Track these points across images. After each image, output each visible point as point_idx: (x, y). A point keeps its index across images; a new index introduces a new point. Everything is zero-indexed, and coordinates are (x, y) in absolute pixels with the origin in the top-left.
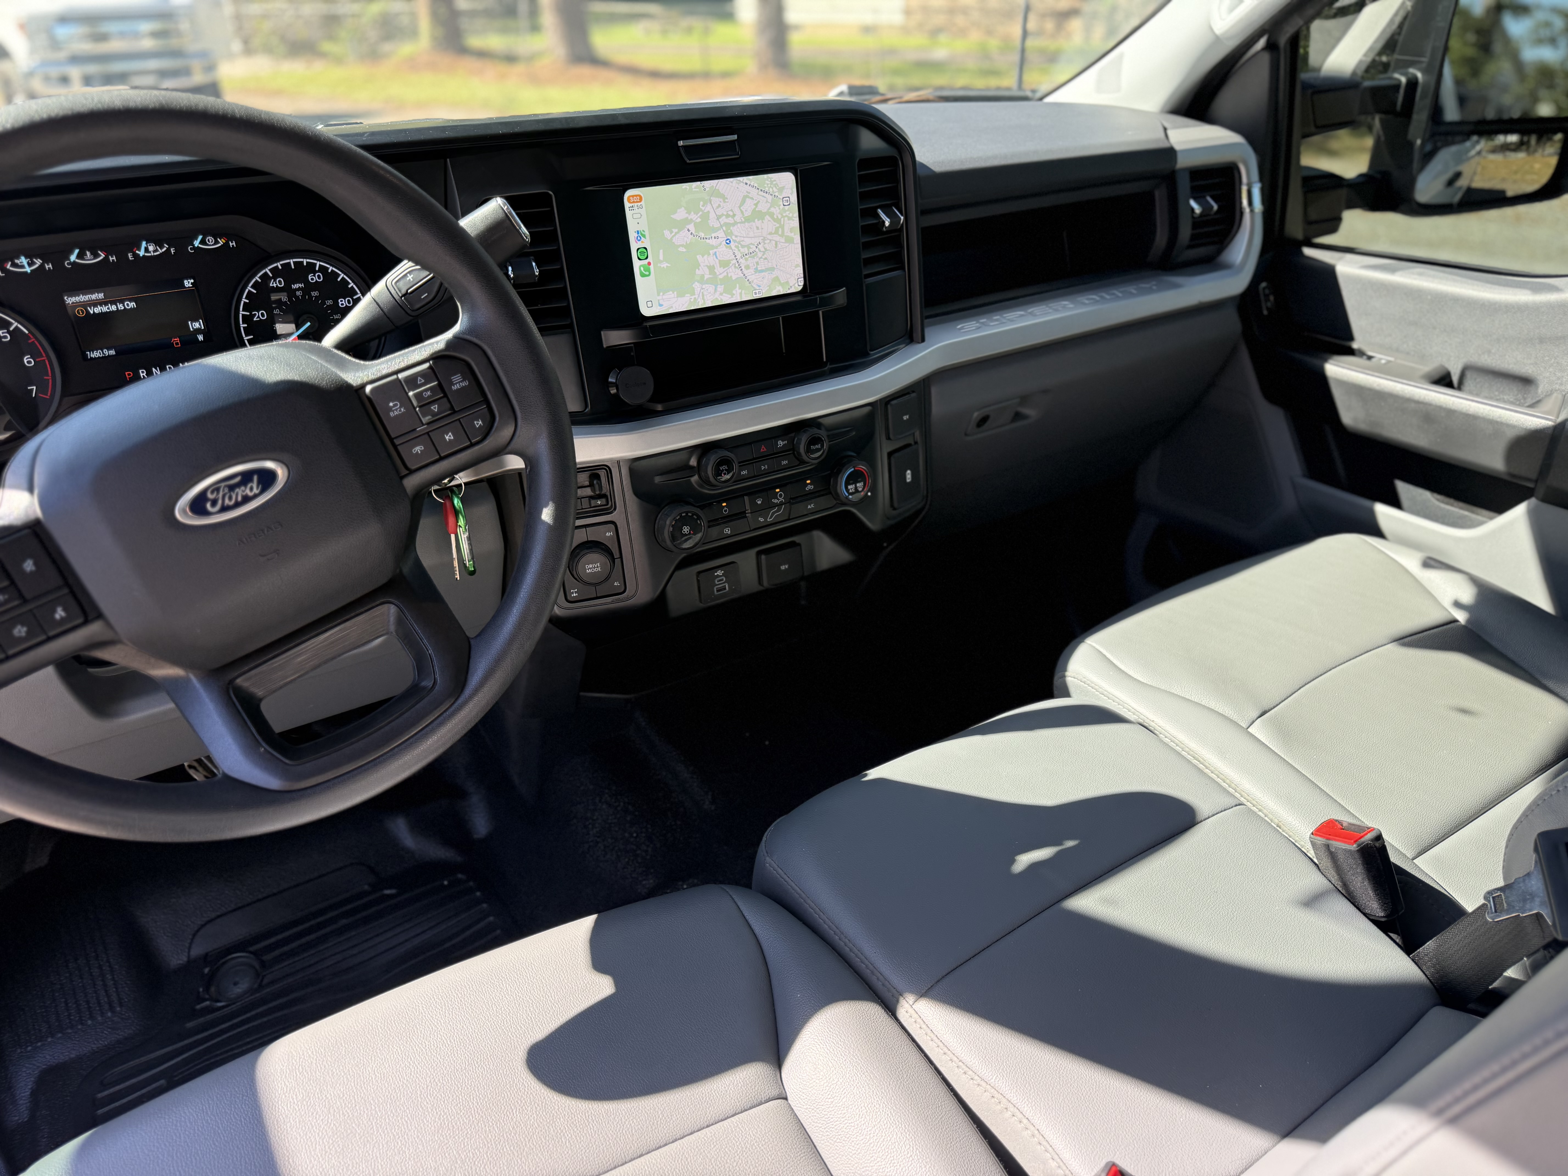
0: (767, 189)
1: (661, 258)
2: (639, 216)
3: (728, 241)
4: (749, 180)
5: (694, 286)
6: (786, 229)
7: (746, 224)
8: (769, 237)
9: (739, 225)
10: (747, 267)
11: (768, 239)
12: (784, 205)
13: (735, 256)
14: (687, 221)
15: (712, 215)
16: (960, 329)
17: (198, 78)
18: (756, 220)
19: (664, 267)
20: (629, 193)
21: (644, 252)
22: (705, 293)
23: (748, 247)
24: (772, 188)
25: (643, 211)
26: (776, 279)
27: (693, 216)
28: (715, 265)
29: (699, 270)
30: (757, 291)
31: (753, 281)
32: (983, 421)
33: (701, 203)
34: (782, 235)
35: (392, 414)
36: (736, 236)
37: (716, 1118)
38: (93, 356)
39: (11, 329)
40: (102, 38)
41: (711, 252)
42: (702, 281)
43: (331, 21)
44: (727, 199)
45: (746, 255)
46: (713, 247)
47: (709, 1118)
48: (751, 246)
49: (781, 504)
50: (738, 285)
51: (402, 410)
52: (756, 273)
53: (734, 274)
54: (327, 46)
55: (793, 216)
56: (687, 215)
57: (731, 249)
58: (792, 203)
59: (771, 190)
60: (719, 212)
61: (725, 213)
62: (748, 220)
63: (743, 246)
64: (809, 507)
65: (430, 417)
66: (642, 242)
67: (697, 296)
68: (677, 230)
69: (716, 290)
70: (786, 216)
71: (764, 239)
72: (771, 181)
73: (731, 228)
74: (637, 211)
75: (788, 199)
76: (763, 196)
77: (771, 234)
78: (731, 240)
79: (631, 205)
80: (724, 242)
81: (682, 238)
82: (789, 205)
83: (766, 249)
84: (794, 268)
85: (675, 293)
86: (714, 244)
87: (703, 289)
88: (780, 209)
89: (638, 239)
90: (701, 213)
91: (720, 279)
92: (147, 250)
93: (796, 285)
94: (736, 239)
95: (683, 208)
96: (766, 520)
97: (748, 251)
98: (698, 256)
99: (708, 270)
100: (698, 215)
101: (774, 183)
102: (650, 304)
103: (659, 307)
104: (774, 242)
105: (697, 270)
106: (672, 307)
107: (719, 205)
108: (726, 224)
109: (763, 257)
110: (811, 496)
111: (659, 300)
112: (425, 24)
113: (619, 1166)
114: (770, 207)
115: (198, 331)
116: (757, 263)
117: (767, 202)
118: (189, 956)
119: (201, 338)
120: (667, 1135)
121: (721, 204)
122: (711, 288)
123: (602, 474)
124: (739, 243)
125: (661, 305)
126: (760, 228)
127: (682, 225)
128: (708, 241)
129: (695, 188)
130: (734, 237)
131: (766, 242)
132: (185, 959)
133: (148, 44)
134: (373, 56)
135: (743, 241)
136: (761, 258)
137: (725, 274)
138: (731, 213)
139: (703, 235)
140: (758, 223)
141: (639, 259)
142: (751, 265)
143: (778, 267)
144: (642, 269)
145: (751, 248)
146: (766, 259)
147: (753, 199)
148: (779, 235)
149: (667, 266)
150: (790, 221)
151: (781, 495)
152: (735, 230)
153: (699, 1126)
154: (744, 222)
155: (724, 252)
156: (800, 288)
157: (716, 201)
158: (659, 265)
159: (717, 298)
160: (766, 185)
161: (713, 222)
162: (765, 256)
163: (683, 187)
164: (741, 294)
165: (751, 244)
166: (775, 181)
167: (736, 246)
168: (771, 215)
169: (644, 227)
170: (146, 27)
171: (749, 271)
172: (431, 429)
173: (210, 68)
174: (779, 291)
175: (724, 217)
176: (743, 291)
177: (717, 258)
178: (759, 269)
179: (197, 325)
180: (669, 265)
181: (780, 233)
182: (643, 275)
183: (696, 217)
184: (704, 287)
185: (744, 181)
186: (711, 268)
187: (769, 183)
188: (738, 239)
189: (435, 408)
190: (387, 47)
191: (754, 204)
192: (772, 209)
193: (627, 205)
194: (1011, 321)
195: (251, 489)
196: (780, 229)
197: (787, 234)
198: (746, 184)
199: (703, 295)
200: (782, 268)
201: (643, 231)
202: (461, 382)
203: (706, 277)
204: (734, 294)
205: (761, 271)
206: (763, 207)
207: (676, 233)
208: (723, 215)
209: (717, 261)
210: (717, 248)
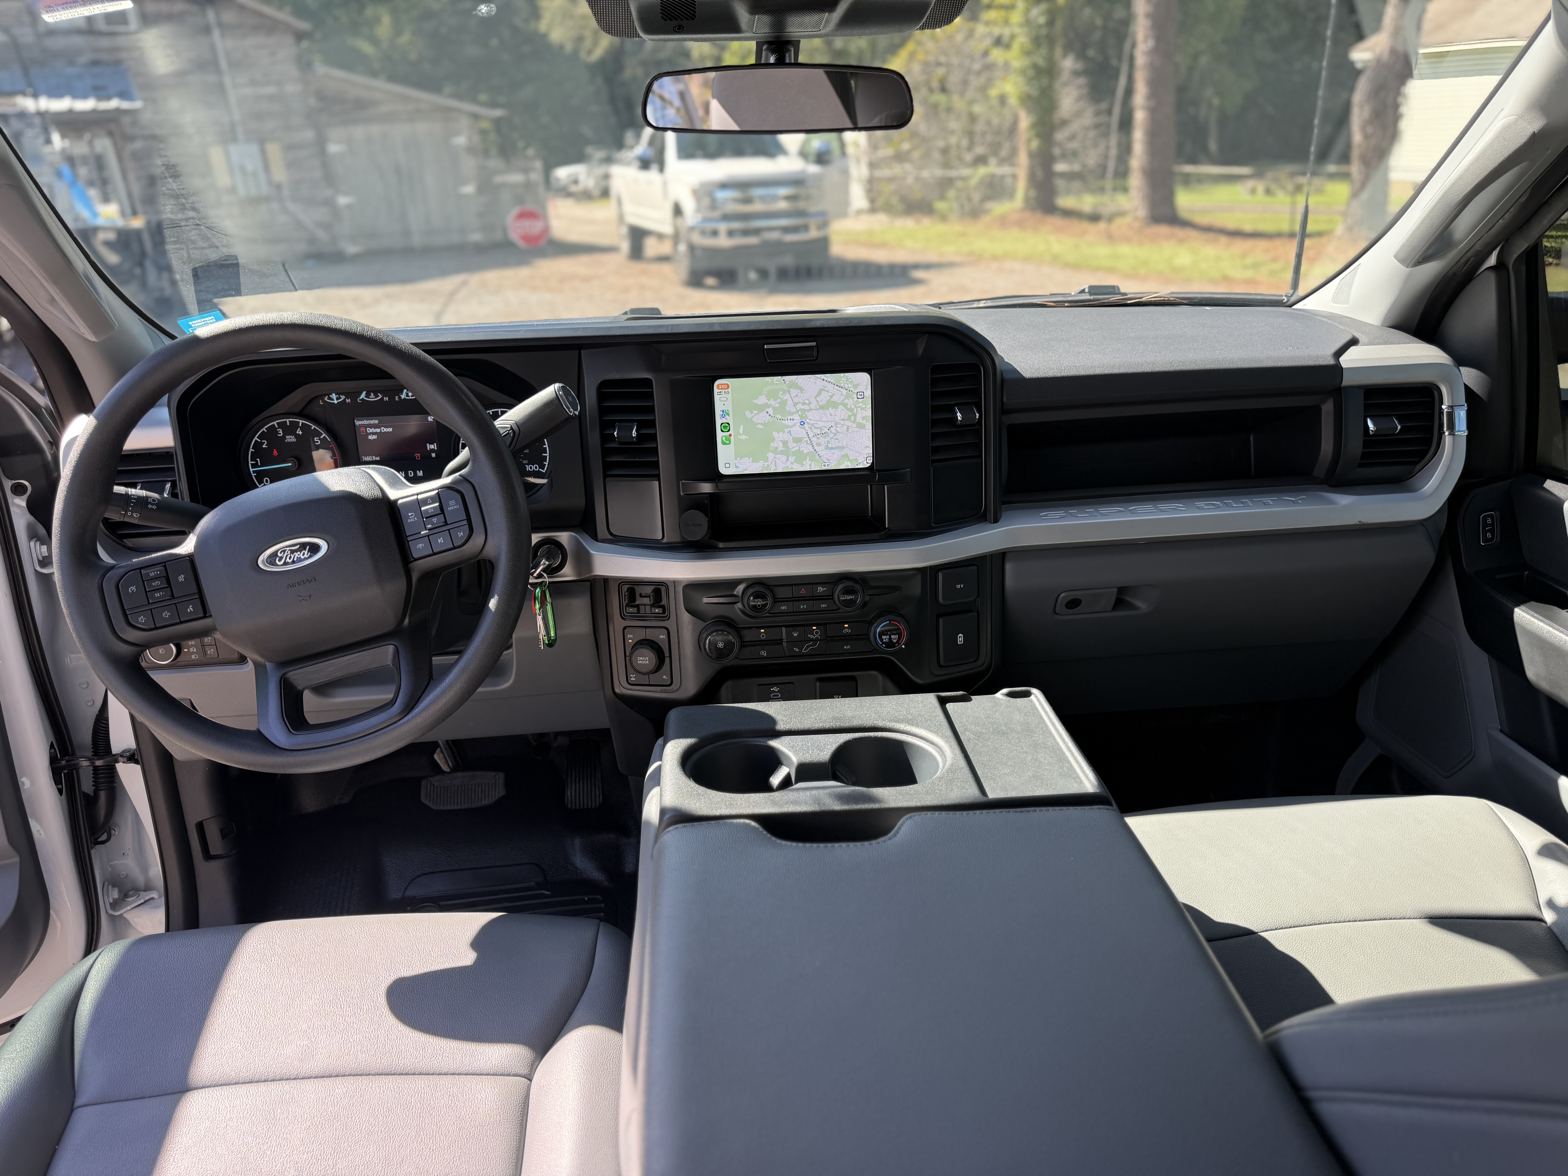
0: (843, 384)
1: (741, 431)
2: (725, 399)
3: (802, 423)
4: (827, 377)
5: (768, 455)
6: (859, 417)
7: (821, 410)
8: (842, 422)
9: (814, 411)
10: (819, 444)
11: (840, 424)
12: (858, 398)
13: (808, 435)
14: (767, 405)
15: (790, 402)
16: (1042, 516)
17: (813, 233)
18: (830, 408)
19: (742, 439)
20: (718, 382)
21: (726, 427)
22: (778, 461)
23: (821, 429)
24: (848, 384)
25: (729, 396)
26: (846, 456)
27: (772, 402)
28: (789, 441)
29: (774, 443)
30: (826, 464)
31: (822, 456)
32: (1073, 604)
33: (781, 393)
34: (854, 422)
35: (409, 521)
36: (810, 420)
37: (474, 1071)
38: (366, 459)
39: (321, 437)
40: (748, 201)
41: (786, 430)
42: (775, 451)
43: (946, 184)
44: (804, 390)
45: (818, 435)
46: (788, 427)
47: (469, 1069)
48: (824, 428)
49: (816, 640)
50: (808, 457)
51: (416, 518)
52: (826, 449)
53: (806, 448)
54: (940, 205)
55: (866, 407)
56: (768, 401)
57: (805, 429)
58: (866, 397)
59: (846, 385)
60: (796, 400)
61: (802, 402)
62: (822, 408)
63: (815, 428)
64: (845, 647)
65: (431, 526)
66: (726, 419)
67: (770, 463)
68: (757, 412)
69: (787, 460)
70: (859, 407)
71: (836, 424)
72: (847, 378)
73: (806, 413)
74: (724, 395)
75: (862, 393)
76: (839, 390)
77: (843, 420)
78: (805, 422)
79: (720, 391)
80: (799, 424)
81: (761, 418)
82: (863, 398)
83: (837, 432)
84: (864, 448)
85: (751, 459)
86: (789, 424)
87: (776, 458)
88: (853, 401)
89: (723, 416)
90: (779, 400)
91: (792, 452)
92: (407, 395)
93: (865, 462)
94: (810, 422)
95: (764, 396)
96: (801, 650)
97: (821, 432)
98: (774, 433)
99: (782, 444)
100: (777, 401)
101: (850, 380)
102: (727, 465)
103: (735, 469)
104: (846, 427)
105: (772, 443)
106: (747, 469)
107: (797, 395)
108: (801, 410)
109: (835, 438)
110: (846, 638)
111: (736, 463)
112: (1021, 187)
113: (396, 1074)
114: (845, 399)
115: (433, 451)
116: (828, 442)
117: (841, 394)
118: (403, 895)
119: (433, 455)
120: (437, 1068)
121: (799, 394)
122: (784, 458)
123: (663, 589)
124: (812, 425)
125: (737, 467)
126: (833, 414)
127: (761, 408)
128: (784, 422)
129: (776, 381)
130: (808, 420)
131: (838, 426)
132: (400, 895)
133: (782, 205)
134: (974, 213)
135: (816, 424)
136: (832, 438)
137: (797, 448)
138: (807, 402)
139: (780, 417)
140: (831, 410)
141: (722, 431)
142: (822, 443)
143: (848, 446)
144: (724, 438)
145: (823, 430)
146: (837, 439)
147: (828, 392)
148: (851, 421)
149: (745, 438)
150: (862, 411)
151: (817, 633)
152: (809, 414)
153: (460, 1071)
154: (819, 409)
155: (797, 431)
156: (868, 465)
157: (794, 392)
158: (739, 437)
159: (788, 466)
160: (842, 382)
161: (790, 407)
162: (836, 437)
163: (766, 380)
164: (810, 465)
165: (824, 427)
166: (851, 378)
167: (809, 427)
168: (845, 405)
169: (729, 407)
170: (783, 191)
171: (819, 447)
172: (431, 533)
173: (824, 225)
174: (848, 466)
175: (801, 404)
176: (813, 463)
177: (791, 435)
178: (829, 447)
179: (432, 447)
180: (747, 437)
181: (852, 420)
182: (724, 443)
183: (775, 403)
184: (777, 456)
185: (821, 378)
186: (785, 443)
187: (845, 380)
188: (811, 422)
189: (435, 520)
190: (989, 205)
191: (829, 396)
192: (846, 401)
193: (716, 390)
194: (1103, 515)
195: (303, 555)
196: (853, 417)
197: (859, 421)
198: (823, 380)
199: (775, 462)
200: (851, 448)
201: (728, 411)
202: (455, 505)
203: (779, 449)
204: (804, 465)
205: (831, 448)
206: (837, 398)
207: (756, 414)
208: (800, 402)
209: (791, 438)
210: (792, 428)
